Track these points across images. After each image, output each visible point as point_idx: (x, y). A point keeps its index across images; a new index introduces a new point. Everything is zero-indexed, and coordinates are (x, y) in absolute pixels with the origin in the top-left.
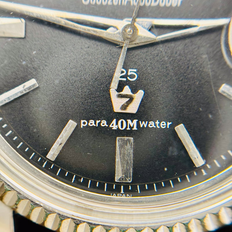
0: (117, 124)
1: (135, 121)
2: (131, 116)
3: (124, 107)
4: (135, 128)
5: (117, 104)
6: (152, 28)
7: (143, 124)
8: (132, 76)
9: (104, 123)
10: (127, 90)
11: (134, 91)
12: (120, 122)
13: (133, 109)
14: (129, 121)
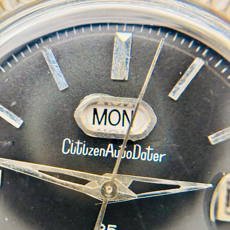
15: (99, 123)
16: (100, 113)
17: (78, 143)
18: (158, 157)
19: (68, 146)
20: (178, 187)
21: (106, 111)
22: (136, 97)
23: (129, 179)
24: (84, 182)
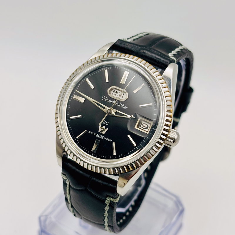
0: (98, 135)
1: (103, 136)
2: (102, 135)
3: (101, 131)
4: (102, 138)
5: (100, 130)
6: (116, 113)
7: (105, 138)
8: (107, 124)
9: (95, 134)
10: (104, 127)
11: (106, 128)
12: (99, 135)
13: (104, 133)
14: (102, 136)
15: (114, 94)
16: (115, 92)
17: (106, 98)
18: (125, 108)
19: (103, 98)
20: (127, 116)
21: (117, 91)
22: (124, 89)
23: (115, 110)
24: (104, 108)
